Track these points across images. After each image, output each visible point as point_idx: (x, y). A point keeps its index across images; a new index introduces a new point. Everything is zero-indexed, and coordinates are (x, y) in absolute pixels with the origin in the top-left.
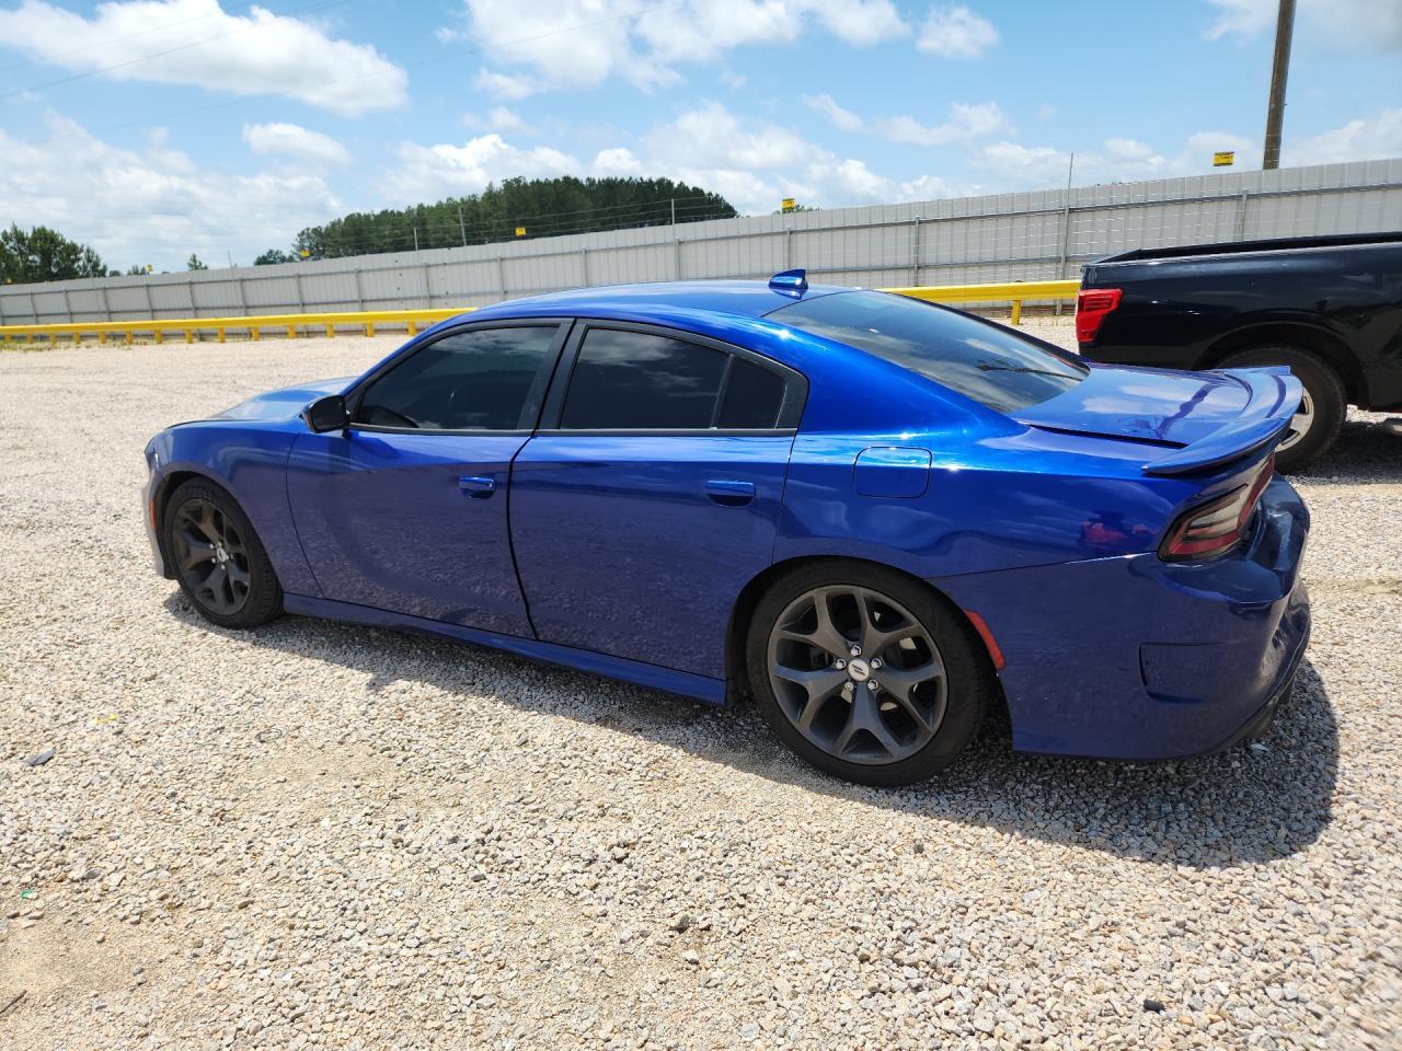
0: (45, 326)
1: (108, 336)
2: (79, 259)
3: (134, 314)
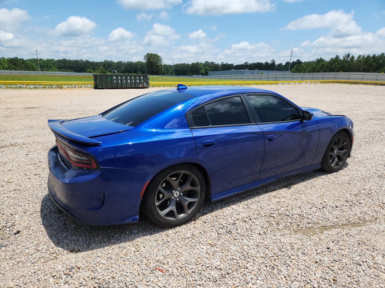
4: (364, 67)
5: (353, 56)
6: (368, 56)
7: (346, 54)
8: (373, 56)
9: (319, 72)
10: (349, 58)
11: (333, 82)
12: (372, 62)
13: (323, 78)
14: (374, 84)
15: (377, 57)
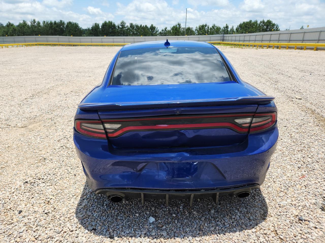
0: (257, 43)
1: (275, 47)
2: (274, 27)
3: (283, 41)
4: (51, 31)
5: (38, 22)
6: (51, 22)
7: (32, 20)
8: (54, 22)
9: (13, 35)
10: (36, 24)
11: (36, 45)
12: (56, 28)
13: (25, 42)
14: (68, 45)
15: (57, 23)
